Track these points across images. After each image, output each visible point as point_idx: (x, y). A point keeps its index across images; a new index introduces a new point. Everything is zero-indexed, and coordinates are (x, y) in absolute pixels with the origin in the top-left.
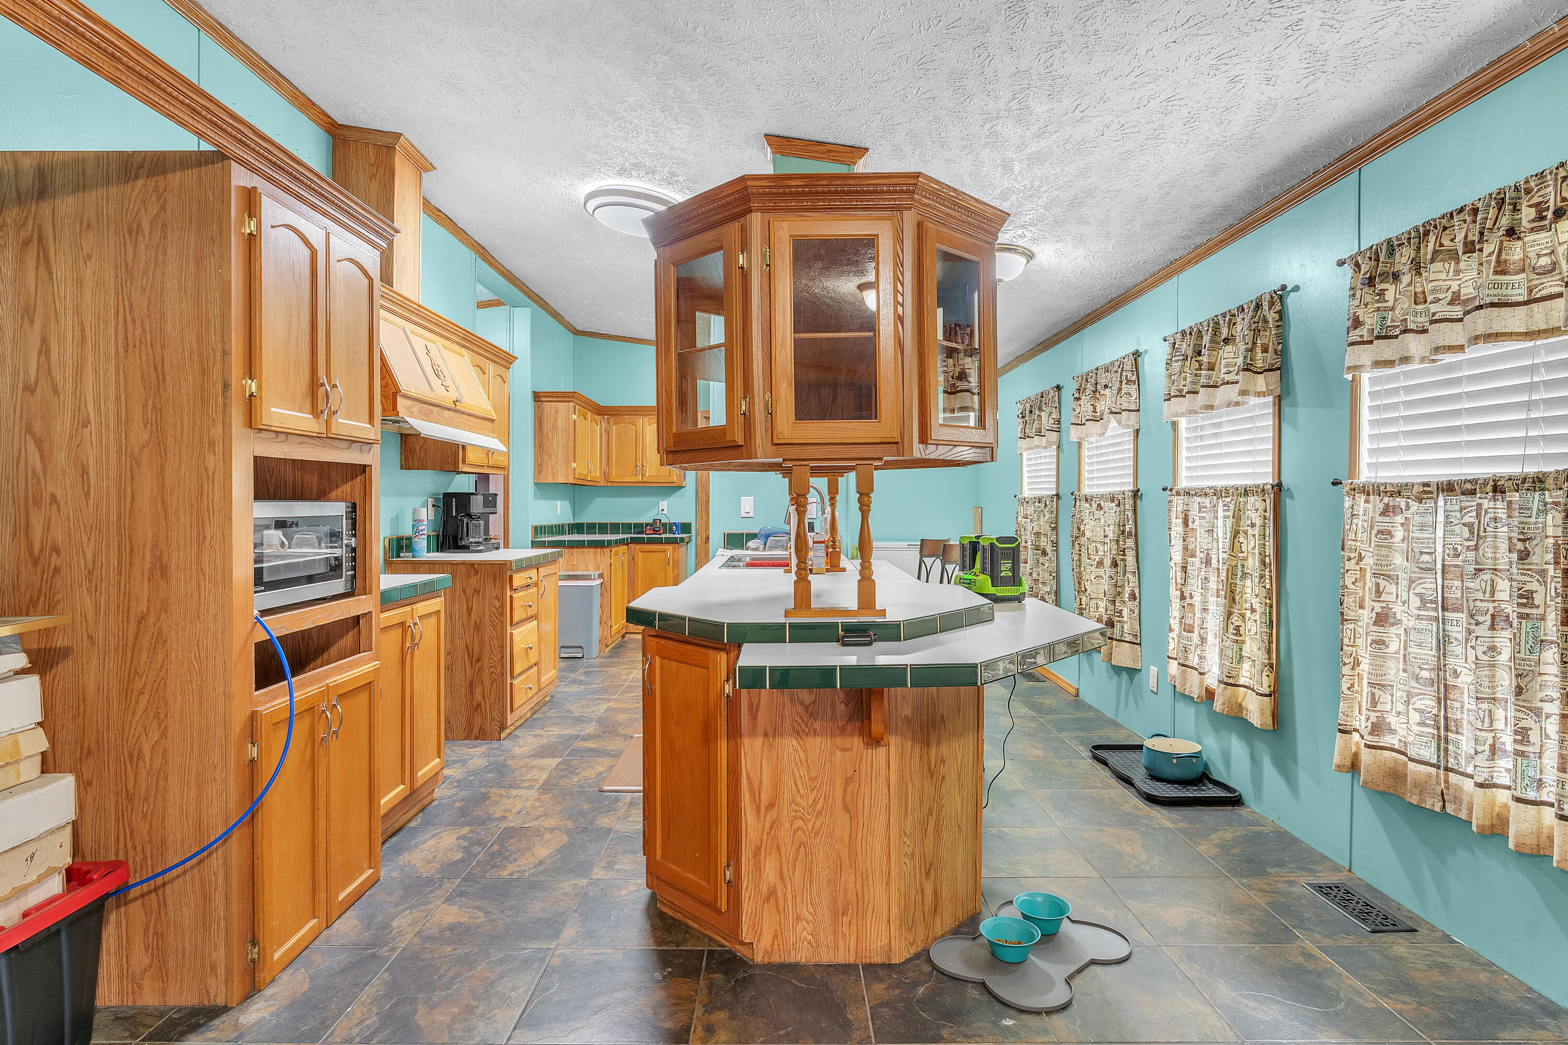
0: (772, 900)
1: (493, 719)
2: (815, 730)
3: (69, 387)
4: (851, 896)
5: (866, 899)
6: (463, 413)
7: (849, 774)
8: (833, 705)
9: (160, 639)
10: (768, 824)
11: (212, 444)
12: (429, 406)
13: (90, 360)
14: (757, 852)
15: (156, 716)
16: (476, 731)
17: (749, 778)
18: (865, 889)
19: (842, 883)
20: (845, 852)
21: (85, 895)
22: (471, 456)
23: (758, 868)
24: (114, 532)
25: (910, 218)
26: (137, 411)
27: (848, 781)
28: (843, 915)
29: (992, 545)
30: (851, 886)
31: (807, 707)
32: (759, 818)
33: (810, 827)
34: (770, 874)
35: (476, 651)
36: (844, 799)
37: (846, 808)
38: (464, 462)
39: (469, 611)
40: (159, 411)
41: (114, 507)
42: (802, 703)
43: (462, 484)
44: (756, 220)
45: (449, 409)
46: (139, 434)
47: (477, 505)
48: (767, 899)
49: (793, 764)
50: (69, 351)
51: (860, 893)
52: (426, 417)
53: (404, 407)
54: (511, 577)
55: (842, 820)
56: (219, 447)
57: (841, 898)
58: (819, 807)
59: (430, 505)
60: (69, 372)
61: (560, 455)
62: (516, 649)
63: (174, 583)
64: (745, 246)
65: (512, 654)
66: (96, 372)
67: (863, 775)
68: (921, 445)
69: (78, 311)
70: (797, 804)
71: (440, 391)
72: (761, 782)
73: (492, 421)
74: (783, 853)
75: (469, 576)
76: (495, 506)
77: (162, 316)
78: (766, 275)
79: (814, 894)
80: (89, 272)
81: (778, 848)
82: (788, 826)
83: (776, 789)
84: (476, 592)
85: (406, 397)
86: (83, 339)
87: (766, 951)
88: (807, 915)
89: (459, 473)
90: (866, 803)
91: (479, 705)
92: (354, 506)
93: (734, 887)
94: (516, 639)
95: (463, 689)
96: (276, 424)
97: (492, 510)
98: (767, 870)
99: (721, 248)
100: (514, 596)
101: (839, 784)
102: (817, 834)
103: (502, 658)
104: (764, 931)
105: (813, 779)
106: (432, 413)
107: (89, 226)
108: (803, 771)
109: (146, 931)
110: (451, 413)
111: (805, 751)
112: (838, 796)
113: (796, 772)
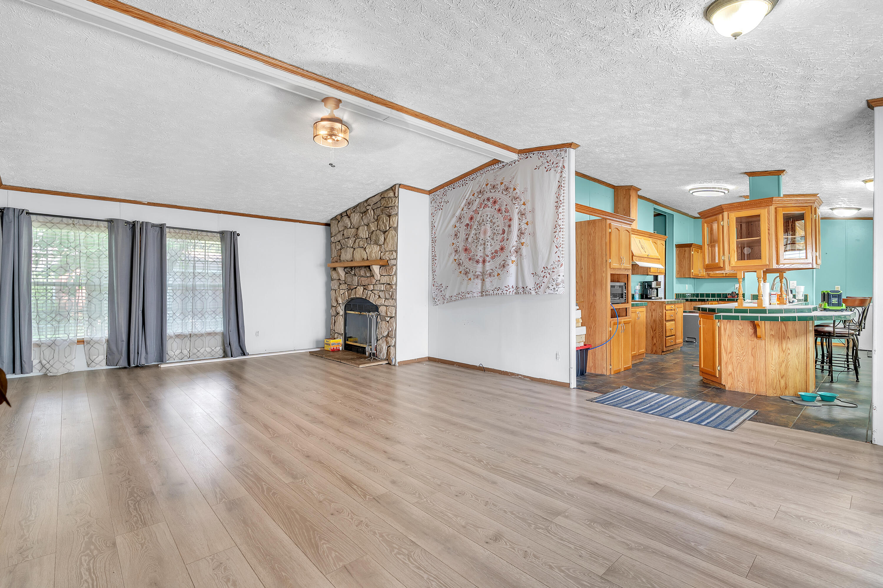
0: (731, 375)
1: (659, 348)
2: (743, 335)
3: (579, 263)
4: (754, 377)
5: (759, 378)
6: (650, 258)
7: (753, 347)
8: (748, 329)
9: (595, 307)
10: (729, 357)
11: (604, 272)
12: (641, 258)
13: (583, 258)
14: (726, 363)
15: (594, 321)
16: (654, 351)
17: (724, 345)
18: (758, 376)
19: (751, 373)
20: (752, 366)
21: (586, 347)
22: (652, 270)
23: (727, 367)
24: (587, 287)
25: (772, 208)
26: (591, 266)
27: (753, 349)
28: (752, 382)
29: (828, 293)
30: (754, 375)
31: (740, 330)
32: (727, 355)
33: (742, 359)
34: (730, 369)
35: (654, 328)
36: (752, 353)
37: (752, 355)
38: (650, 272)
39: (652, 316)
40: (594, 266)
41: (587, 283)
42: (739, 329)
43: (650, 278)
44: (725, 214)
45: (646, 258)
46: (591, 270)
47: (654, 285)
48: (729, 375)
49: (737, 343)
50: (579, 256)
51: (757, 378)
52: (640, 261)
53: (635, 259)
54: (665, 306)
55: (751, 359)
56: (605, 272)
57: (751, 378)
58: (744, 354)
59: (639, 285)
60: (579, 260)
61: (686, 268)
62: (667, 328)
63: (597, 297)
64: (723, 220)
65: (666, 329)
66: (584, 260)
67: (757, 347)
68: (777, 265)
69: (581, 249)
70: (738, 353)
71: (644, 253)
72: (727, 347)
73: (659, 259)
74: (734, 364)
75: (652, 305)
76: (660, 285)
77: (595, 249)
78: (728, 227)
79: (743, 375)
80: (583, 242)
81: (732, 363)
82: (735, 358)
83: (732, 348)
84: (654, 310)
85: (635, 256)
86: (582, 254)
87: (729, 387)
88: (741, 380)
89: (648, 275)
90: (758, 354)
91: (655, 344)
92: (626, 283)
93: (720, 372)
94: (667, 325)
95: (650, 339)
96: (614, 267)
97: (659, 287)
98: (729, 368)
99: (717, 220)
100: (666, 312)
101: (750, 349)
102: (744, 361)
103: (662, 330)
104: (728, 382)
105: (742, 347)
106: (641, 259)
107: (583, 234)
108: (739, 345)
109: (592, 359)
110: (646, 259)
111: (740, 341)
112: (750, 352)
113: (737, 345)
